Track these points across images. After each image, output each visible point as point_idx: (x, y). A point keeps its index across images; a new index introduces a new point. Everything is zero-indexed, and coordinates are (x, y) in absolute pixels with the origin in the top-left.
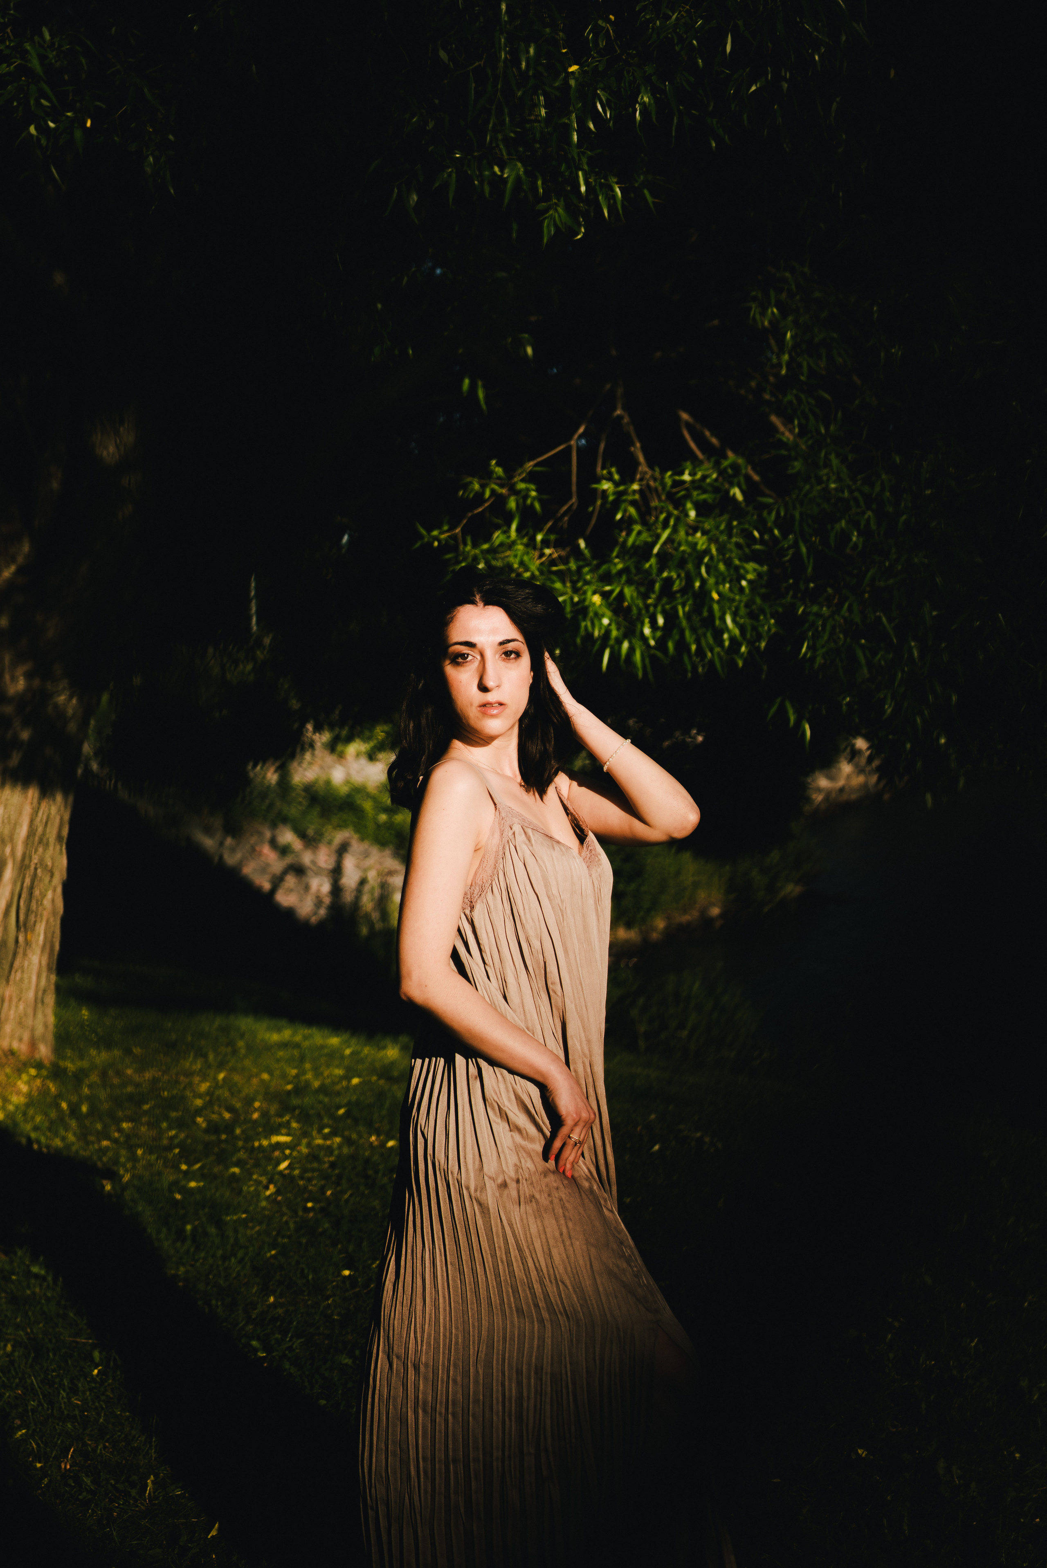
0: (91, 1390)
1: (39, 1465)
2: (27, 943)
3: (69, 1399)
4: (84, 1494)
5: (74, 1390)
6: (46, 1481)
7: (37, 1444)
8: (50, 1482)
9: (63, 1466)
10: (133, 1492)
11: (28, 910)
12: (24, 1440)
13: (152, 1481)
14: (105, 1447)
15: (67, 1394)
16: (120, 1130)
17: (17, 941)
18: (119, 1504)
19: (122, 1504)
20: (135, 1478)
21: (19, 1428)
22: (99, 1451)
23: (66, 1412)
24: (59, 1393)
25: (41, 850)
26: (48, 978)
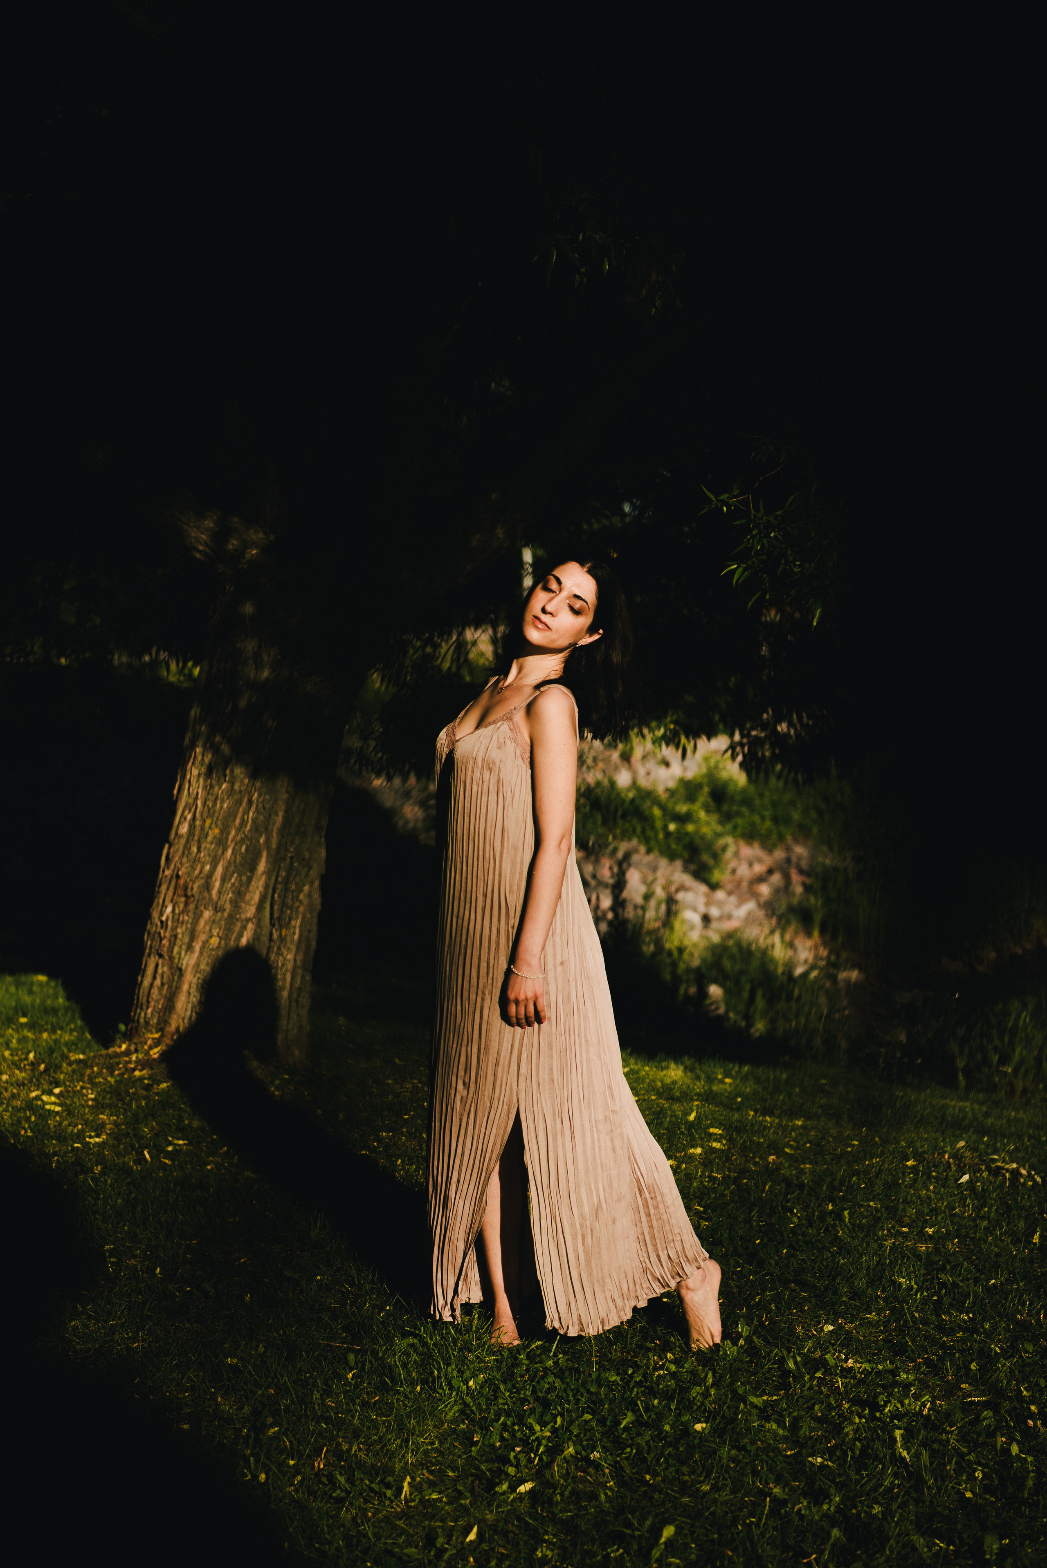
0: (346, 1392)
1: (292, 1463)
2: (282, 939)
3: (323, 1401)
4: (338, 1491)
5: (327, 1393)
6: (299, 1478)
7: (290, 1442)
8: (303, 1479)
9: (316, 1465)
10: (389, 1493)
11: (283, 905)
12: (276, 1437)
13: (409, 1483)
14: (360, 1449)
15: (321, 1395)
16: (379, 1140)
17: (271, 939)
18: (374, 1504)
19: (378, 1505)
20: (390, 1479)
21: (272, 1426)
22: (353, 1452)
23: (319, 1413)
24: (312, 1394)
25: (297, 841)
26: (303, 977)
